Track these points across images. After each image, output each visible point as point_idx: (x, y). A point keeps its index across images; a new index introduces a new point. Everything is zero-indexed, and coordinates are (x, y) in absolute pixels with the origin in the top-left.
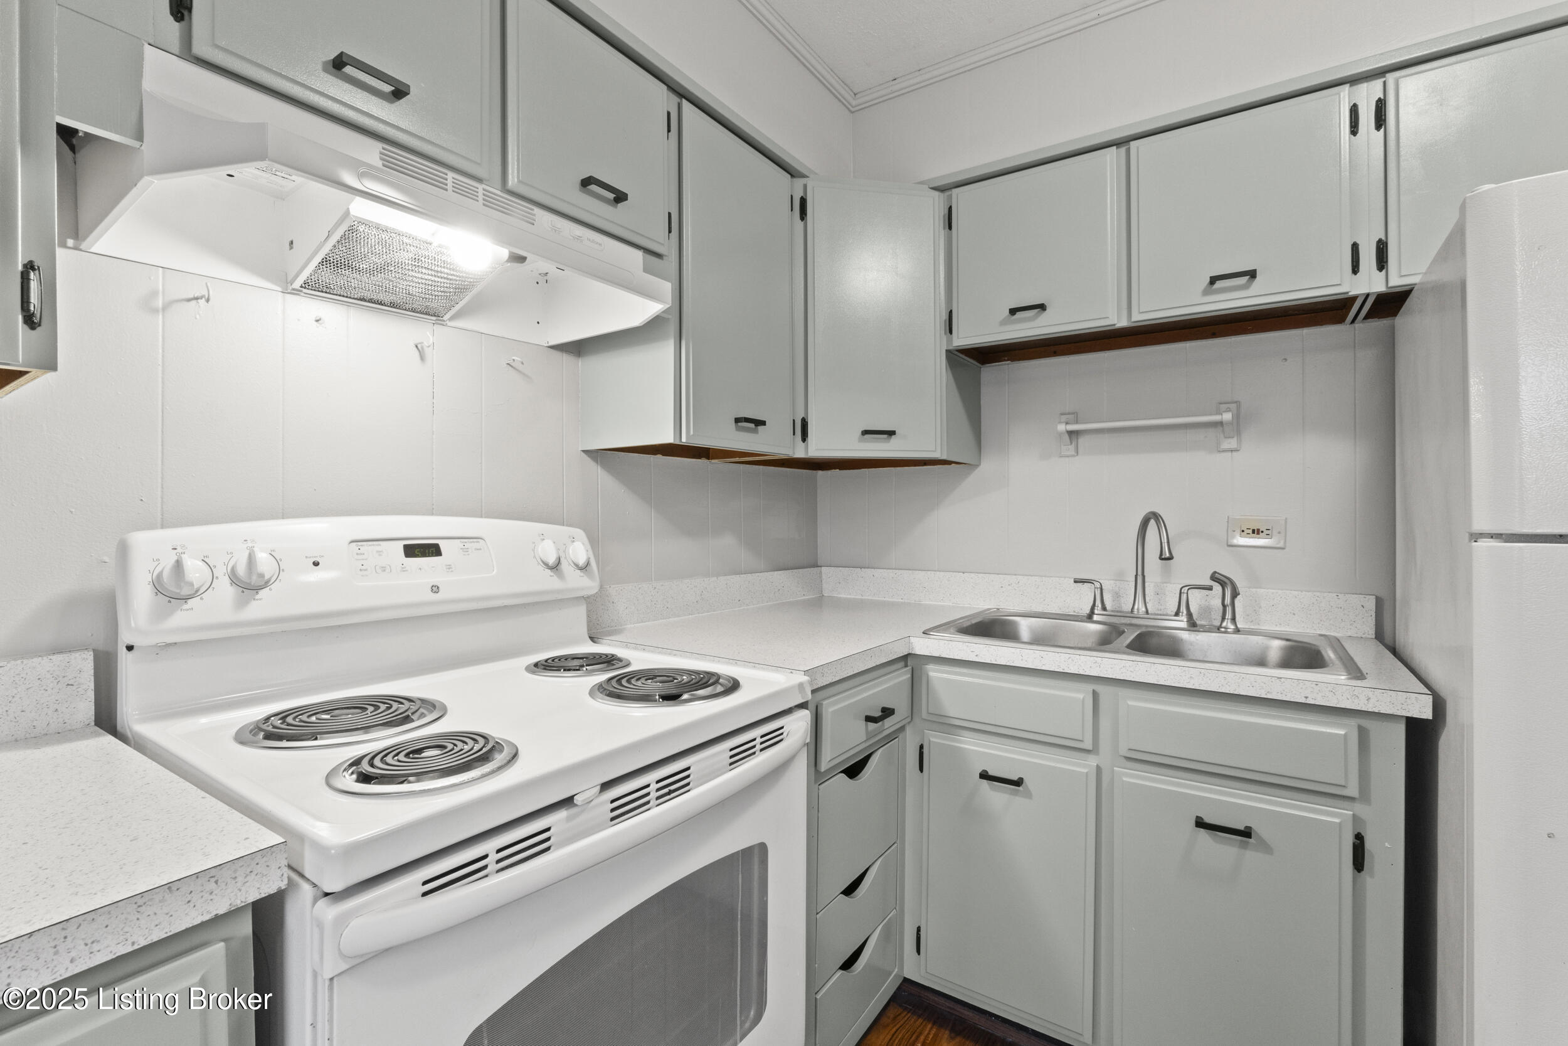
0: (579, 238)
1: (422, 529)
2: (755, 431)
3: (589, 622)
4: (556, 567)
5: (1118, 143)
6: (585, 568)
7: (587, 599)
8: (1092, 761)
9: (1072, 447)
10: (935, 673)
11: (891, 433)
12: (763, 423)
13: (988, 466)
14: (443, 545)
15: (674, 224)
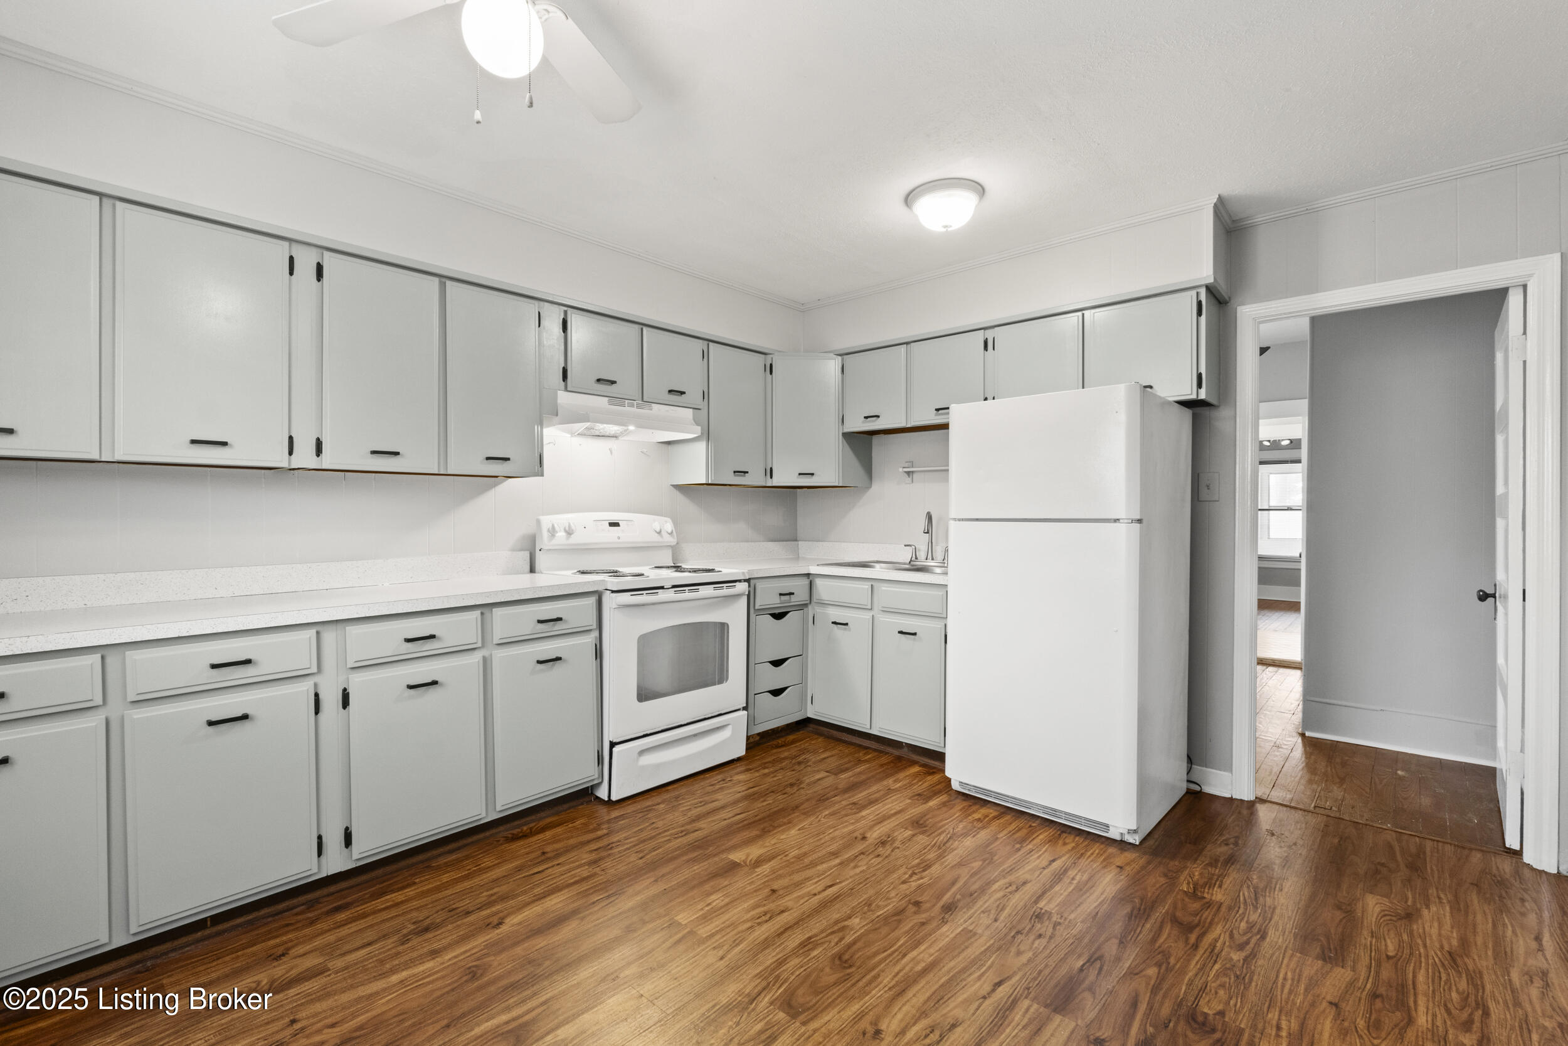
0: (668, 411)
1: (614, 517)
2: (744, 476)
3: (673, 556)
4: (659, 533)
5: (907, 343)
6: (671, 534)
7: (672, 547)
8: (871, 614)
9: (910, 479)
10: (819, 582)
11: (812, 474)
12: (747, 472)
13: (876, 487)
14: (620, 523)
15: (705, 395)
